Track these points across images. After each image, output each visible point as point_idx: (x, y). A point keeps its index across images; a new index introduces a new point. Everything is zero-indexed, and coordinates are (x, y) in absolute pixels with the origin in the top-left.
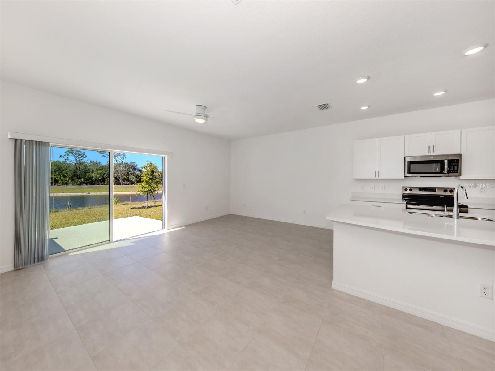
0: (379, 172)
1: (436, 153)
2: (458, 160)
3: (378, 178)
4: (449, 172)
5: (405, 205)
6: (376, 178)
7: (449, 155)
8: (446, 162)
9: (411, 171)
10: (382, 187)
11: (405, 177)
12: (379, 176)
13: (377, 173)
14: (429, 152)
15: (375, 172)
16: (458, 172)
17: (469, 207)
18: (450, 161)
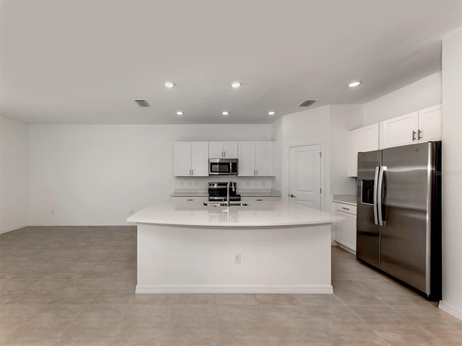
0: (192, 170)
1: (227, 157)
2: (236, 163)
3: (192, 176)
4: (232, 171)
5: (208, 197)
6: (190, 176)
7: (232, 159)
8: (231, 164)
9: (212, 171)
10: (196, 183)
11: (209, 175)
12: (192, 175)
13: (191, 172)
14: (222, 156)
15: (190, 170)
16: (236, 172)
17: (241, 196)
18: (232, 163)
